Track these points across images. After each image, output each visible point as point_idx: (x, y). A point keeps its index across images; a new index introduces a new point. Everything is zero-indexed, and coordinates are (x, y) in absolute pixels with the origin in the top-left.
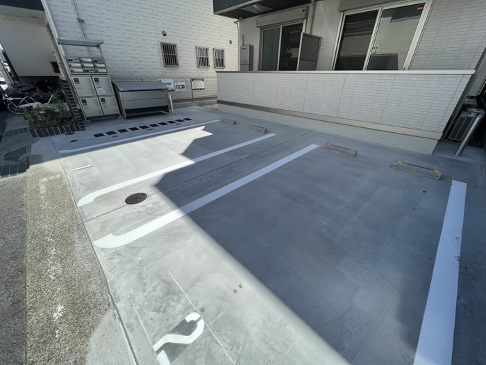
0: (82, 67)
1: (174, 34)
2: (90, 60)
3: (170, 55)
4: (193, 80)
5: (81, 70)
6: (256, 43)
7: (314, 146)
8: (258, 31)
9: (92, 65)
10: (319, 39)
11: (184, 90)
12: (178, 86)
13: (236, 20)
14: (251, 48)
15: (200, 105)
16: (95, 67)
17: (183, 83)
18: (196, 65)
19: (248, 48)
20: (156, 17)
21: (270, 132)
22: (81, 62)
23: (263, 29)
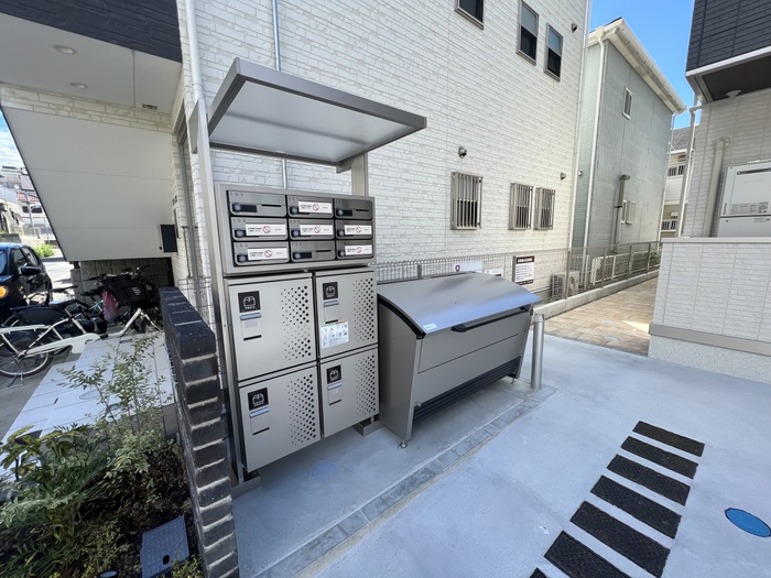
0: (291, 237)
1: (479, 155)
2: (327, 208)
4: (516, 260)
5: (282, 253)
9: (327, 230)
16: (338, 236)
17: (500, 271)
18: (506, 225)
20: (453, 114)
22: (291, 214)
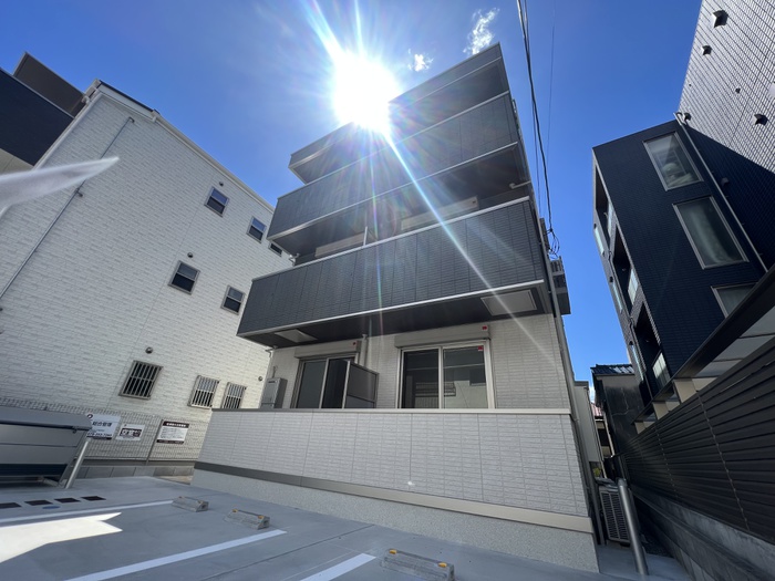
1: (166, 354)
3: (141, 381)
4: (165, 424)
6: (291, 377)
7: (363, 559)
8: (296, 363)
10: (376, 375)
11: (136, 439)
12: (124, 432)
13: (268, 348)
14: (283, 383)
15: (157, 474)
17: (142, 427)
18: (186, 402)
19: (278, 382)
21: (276, 528)
23: (303, 361)
